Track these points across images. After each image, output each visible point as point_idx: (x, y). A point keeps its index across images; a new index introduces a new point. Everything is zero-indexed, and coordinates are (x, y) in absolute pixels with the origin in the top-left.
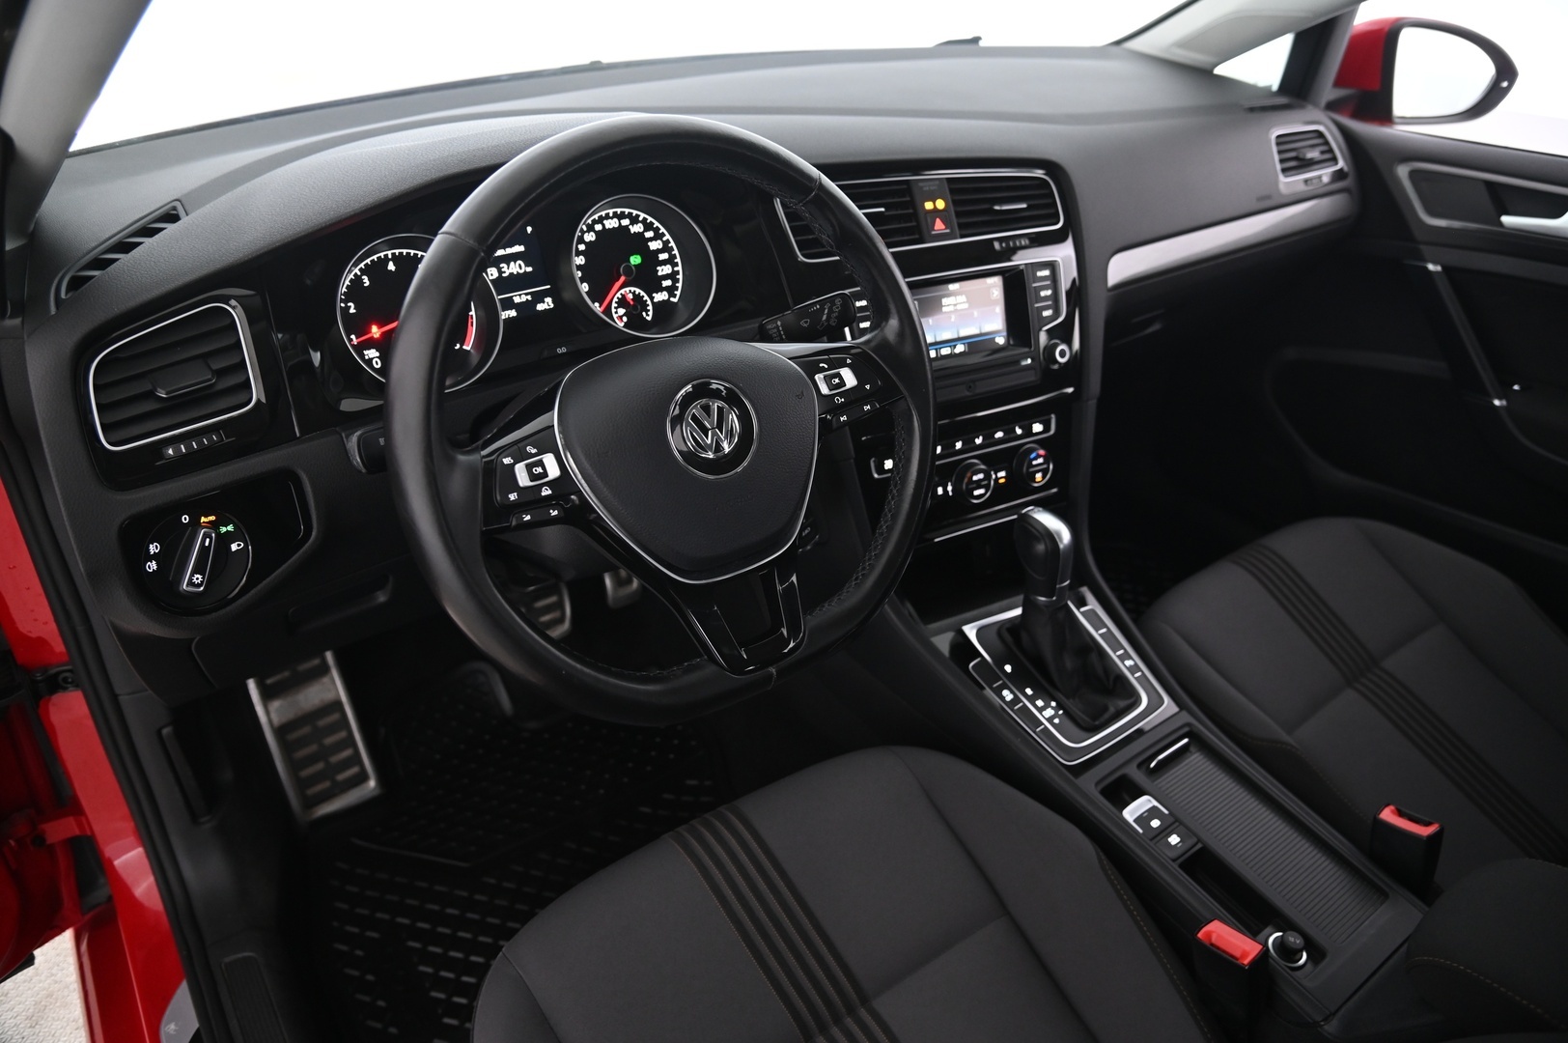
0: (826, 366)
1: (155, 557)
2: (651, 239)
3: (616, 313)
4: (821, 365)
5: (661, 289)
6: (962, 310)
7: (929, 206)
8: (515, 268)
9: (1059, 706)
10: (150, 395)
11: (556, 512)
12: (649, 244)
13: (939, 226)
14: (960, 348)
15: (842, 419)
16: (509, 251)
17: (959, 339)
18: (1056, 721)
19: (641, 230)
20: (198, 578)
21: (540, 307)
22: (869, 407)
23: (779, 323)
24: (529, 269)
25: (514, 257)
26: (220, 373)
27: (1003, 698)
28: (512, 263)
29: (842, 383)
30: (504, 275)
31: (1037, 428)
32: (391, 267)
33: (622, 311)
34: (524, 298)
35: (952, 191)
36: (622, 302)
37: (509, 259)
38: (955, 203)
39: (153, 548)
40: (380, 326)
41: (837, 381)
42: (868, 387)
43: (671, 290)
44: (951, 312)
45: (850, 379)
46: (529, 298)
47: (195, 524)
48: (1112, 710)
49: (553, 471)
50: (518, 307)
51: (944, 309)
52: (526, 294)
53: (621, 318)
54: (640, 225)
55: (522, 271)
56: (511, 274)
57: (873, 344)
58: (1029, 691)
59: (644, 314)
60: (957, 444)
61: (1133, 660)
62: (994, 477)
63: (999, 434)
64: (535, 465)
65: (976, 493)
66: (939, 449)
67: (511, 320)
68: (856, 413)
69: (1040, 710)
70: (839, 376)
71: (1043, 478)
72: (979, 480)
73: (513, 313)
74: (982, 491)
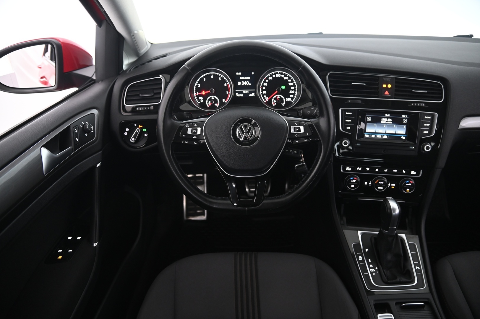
0: (296, 124)
1: (127, 132)
2: (290, 82)
3: (273, 101)
4: (295, 124)
5: (289, 97)
6: (389, 124)
7: (385, 86)
8: (246, 83)
9: (379, 270)
10: (138, 95)
11: (196, 143)
12: (289, 83)
13: (387, 93)
14: (385, 137)
15: (296, 142)
16: (246, 78)
17: (386, 134)
18: (374, 274)
19: (287, 79)
20: (133, 139)
21: (250, 95)
22: (306, 140)
23: (301, 111)
24: (250, 84)
25: (246, 80)
26: (155, 94)
27: (358, 258)
28: (245, 82)
29: (300, 130)
30: (242, 84)
31: (413, 173)
32: (212, 77)
33: (275, 101)
34: (246, 92)
35: (396, 82)
36: (276, 99)
37: (244, 80)
38: (396, 86)
39: (127, 130)
40: (205, 91)
41: (298, 129)
42: (307, 134)
43: (292, 98)
44: (384, 123)
45: (302, 130)
46: (248, 92)
47: (137, 127)
48: (398, 280)
49: (199, 132)
50: (244, 94)
51: (382, 122)
52: (247, 91)
53: (274, 103)
54: (287, 77)
55: (248, 84)
56: (244, 85)
58: (370, 260)
59: (282, 103)
60: (376, 169)
61: (420, 267)
62: (389, 185)
63: (395, 171)
64: (195, 129)
65: (379, 188)
66: (368, 169)
67: (240, 97)
68: (301, 141)
69: (370, 268)
70: (299, 128)
71: (410, 191)
72: (381, 184)
73: (242, 95)
74: (382, 188)
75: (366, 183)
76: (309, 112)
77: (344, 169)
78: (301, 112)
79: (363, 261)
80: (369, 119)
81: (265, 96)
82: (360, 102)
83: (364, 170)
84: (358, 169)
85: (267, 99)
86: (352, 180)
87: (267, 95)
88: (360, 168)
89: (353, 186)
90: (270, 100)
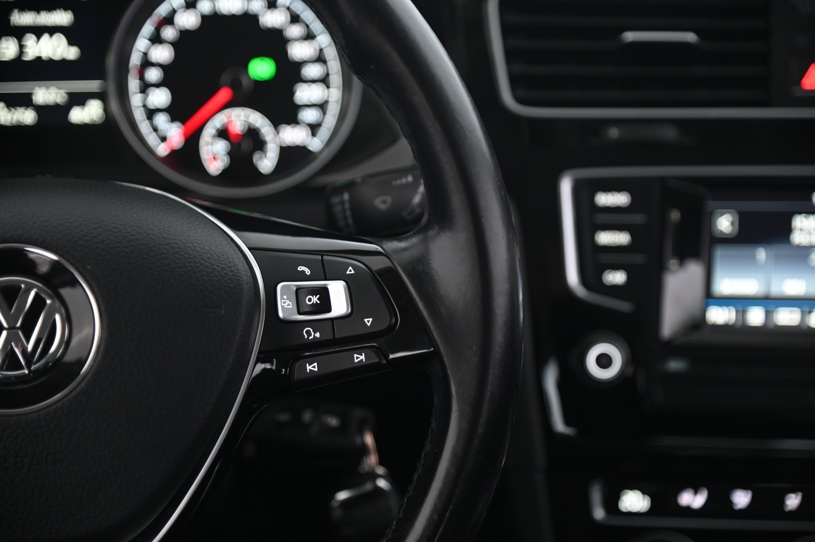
0: (308, 272)
2: (296, 40)
4: (301, 268)
8: (46, 48)
12: (292, 46)
15: (309, 368)
16: (45, 18)
19: (282, 23)
21: (78, 115)
22: (363, 357)
23: (346, 196)
24: (73, 53)
25: (52, 30)
28: (46, 37)
29: (325, 305)
30: (26, 55)
33: (219, 146)
34: (52, 97)
36: (223, 133)
37: (39, 31)
41: (315, 299)
42: (368, 321)
43: (314, 128)
45: (340, 305)
46: (63, 97)
50: (42, 110)
51: (795, 237)
52: (58, 91)
53: (215, 156)
54: (282, 13)
55: (59, 55)
56: (40, 57)
57: (407, 256)
59: (259, 159)
60: (789, 498)
66: (741, 499)
67: (19, 127)
68: (337, 363)
70: (324, 293)
73: (27, 117)
76: (385, 202)
77: (611, 504)
78: (342, 203)
80: (725, 223)
81: (161, 120)
82: (670, 134)
83: (719, 504)
84: (686, 499)
85: (175, 134)
87: (176, 112)
88: (696, 495)
90: (192, 140)
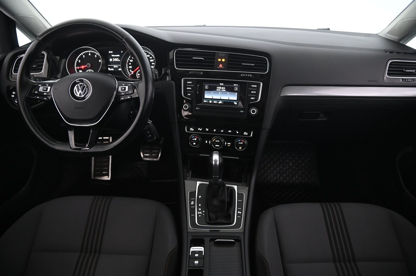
0: (124, 85)
1: (14, 94)
2: (151, 59)
3: (137, 74)
6: (223, 91)
7: (220, 60)
8: (116, 60)
9: (205, 213)
11: (46, 99)
12: (150, 60)
13: (221, 66)
14: (220, 102)
15: (122, 99)
16: (116, 56)
17: (221, 100)
18: (200, 216)
19: (149, 57)
21: (119, 69)
22: (129, 97)
24: (119, 61)
25: (117, 57)
26: (39, 66)
27: (190, 203)
28: (116, 59)
30: (113, 61)
32: (90, 54)
33: (139, 74)
34: (116, 67)
35: (229, 57)
38: (229, 60)
40: (84, 66)
41: (124, 89)
42: (130, 92)
44: (219, 91)
46: (117, 67)
48: (218, 221)
49: (48, 90)
50: (114, 68)
51: (217, 90)
52: (117, 66)
53: (138, 76)
54: (149, 55)
55: (117, 61)
56: (115, 61)
58: (200, 205)
60: (214, 130)
61: (242, 213)
62: (226, 143)
63: (230, 131)
64: (45, 88)
65: (216, 146)
66: (207, 130)
67: (112, 71)
69: (198, 211)
71: (242, 149)
72: (218, 142)
73: (113, 69)
74: (218, 146)
75: (206, 142)
77: (188, 130)
79: (194, 205)
80: (206, 87)
81: (131, 70)
82: (202, 73)
83: (204, 130)
84: (199, 129)
85: (132, 72)
86: (194, 138)
87: (133, 69)
88: (200, 129)
89: (194, 144)
90: (135, 73)
